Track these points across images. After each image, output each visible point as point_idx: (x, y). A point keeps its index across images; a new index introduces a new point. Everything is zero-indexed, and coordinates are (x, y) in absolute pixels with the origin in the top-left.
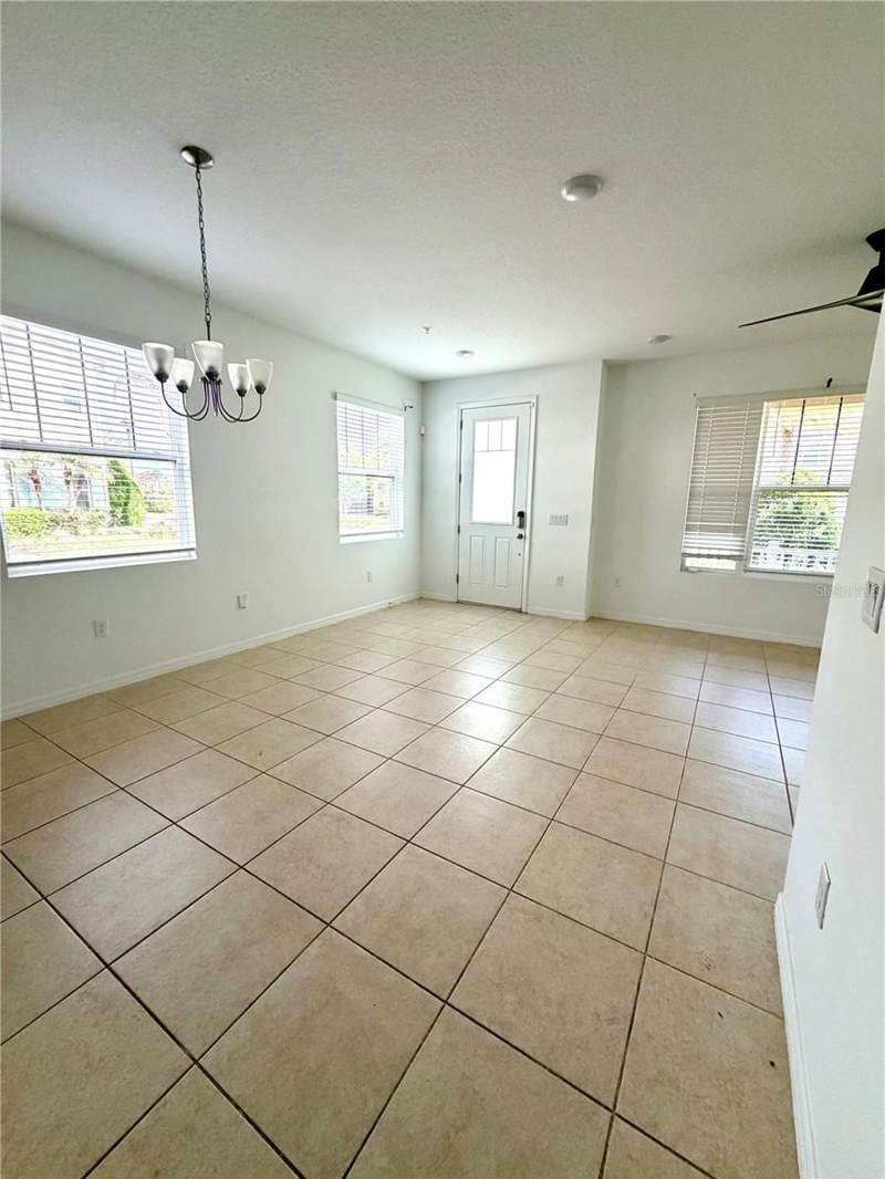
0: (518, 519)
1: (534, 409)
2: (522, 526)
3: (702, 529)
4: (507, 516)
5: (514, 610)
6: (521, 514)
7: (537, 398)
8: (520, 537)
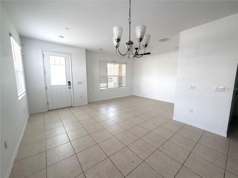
0: (68, 83)
1: (70, 56)
2: (70, 85)
3: (102, 83)
4: (64, 83)
5: (70, 107)
6: (69, 82)
7: (70, 53)
8: (69, 88)
